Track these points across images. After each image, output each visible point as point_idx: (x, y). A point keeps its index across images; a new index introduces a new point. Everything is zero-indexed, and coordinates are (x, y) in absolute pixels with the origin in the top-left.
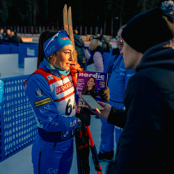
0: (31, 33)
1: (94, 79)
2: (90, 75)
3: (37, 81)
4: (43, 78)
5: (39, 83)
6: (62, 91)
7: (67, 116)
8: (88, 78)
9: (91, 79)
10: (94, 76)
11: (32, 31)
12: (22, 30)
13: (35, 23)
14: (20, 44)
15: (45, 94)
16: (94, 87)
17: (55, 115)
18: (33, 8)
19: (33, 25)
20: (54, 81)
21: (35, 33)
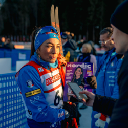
0: (22, 41)
1: (82, 68)
2: (77, 66)
4: (35, 70)
6: (51, 83)
7: (55, 107)
8: (76, 68)
11: (24, 40)
12: (15, 39)
13: (26, 33)
14: (13, 50)
16: (82, 75)
17: (44, 106)
18: (25, 20)
19: (24, 34)
21: (26, 41)
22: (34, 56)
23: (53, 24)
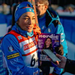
5: (11, 42)
9: (48, 39)
10: (50, 37)
15: (15, 50)
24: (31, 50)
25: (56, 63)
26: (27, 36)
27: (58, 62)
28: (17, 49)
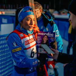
1: (47, 36)
2: (45, 34)
3: (14, 38)
4: (17, 36)
5: (15, 39)
6: (29, 43)
8: (44, 36)
9: (46, 36)
10: (47, 34)
15: (18, 45)
17: (24, 58)
20: (24, 37)
22: (18, 26)
23: (30, 4)
24: (31, 45)
25: (51, 55)
26: (28, 34)
27: (52, 54)
28: (20, 45)
